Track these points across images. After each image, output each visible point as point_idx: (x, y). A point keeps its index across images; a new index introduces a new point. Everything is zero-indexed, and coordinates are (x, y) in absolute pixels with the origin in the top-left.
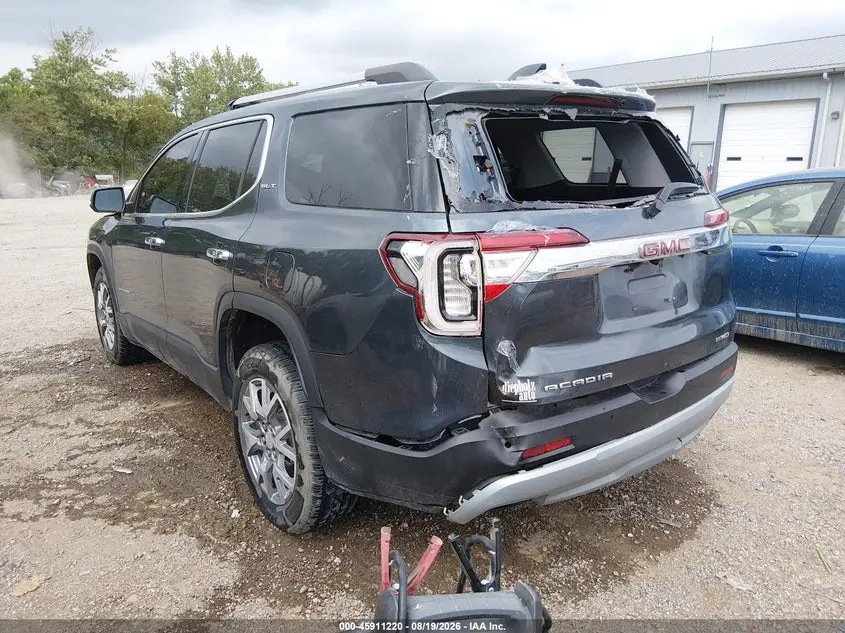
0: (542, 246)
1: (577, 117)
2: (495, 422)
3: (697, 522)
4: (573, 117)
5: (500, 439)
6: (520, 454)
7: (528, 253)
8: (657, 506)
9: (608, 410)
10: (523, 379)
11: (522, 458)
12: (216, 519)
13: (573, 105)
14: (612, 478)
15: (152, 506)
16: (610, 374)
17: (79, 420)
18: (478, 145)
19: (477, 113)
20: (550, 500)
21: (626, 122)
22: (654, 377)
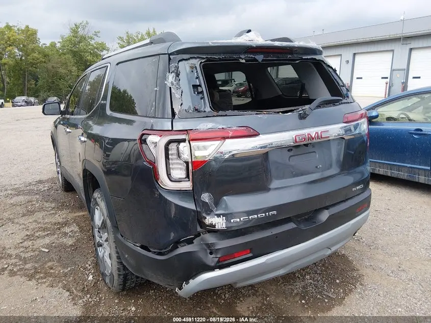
0: (228, 138)
1: (263, 60)
2: (202, 240)
3: (347, 295)
4: (260, 60)
5: (206, 250)
6: (217, 259)
7: (219, 142)
8: (324, 284)
9: (274, 233)
10: (219, 216)
11: (219, 262)
12: (80, 280)
13: (261, 53)
14: (282, 272)
15: (52, 271)
16: (275, 212)
17: (35, 221)
18: (197, 78)
19: (198, 60)
20: (239, 285)
21: (297, 62)
22: (311, 212)
